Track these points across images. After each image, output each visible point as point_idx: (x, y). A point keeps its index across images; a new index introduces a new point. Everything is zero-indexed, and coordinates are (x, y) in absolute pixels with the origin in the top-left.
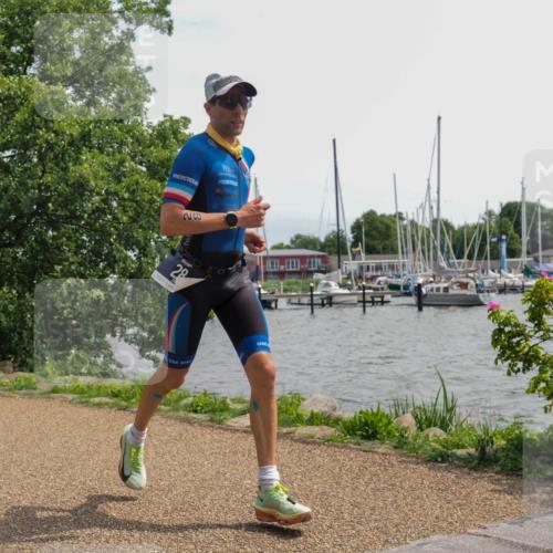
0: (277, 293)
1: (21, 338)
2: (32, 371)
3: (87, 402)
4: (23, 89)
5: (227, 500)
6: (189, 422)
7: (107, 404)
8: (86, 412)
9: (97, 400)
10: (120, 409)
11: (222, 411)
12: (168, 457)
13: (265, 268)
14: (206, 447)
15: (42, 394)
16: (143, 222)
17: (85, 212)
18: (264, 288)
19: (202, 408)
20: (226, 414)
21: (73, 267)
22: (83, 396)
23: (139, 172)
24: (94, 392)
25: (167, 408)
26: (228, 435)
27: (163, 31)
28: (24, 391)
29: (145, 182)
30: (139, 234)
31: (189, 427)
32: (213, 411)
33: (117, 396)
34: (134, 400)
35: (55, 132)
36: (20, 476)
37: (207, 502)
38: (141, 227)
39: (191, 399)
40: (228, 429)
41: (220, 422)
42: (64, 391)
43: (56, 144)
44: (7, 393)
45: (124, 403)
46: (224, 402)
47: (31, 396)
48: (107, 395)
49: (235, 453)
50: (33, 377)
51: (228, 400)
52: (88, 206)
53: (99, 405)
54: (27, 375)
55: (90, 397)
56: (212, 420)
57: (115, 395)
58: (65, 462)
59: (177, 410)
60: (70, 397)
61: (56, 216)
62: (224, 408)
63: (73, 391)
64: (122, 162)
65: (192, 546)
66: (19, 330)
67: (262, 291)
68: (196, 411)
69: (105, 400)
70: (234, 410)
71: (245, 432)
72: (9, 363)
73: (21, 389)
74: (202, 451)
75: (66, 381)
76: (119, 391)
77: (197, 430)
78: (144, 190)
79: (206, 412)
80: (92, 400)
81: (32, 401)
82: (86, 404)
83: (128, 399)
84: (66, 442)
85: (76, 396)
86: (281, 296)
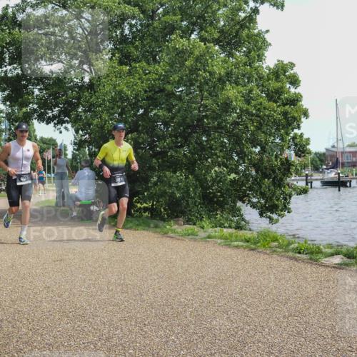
0: (350, 176)
1: (188, 204)
2: (194, 224)
3: (230, 245)
4: (191, 46)
5: (324, 311)
6: (296, 259)
7: (242, 246)
8: (229, 251)
9: (236, 243)
10: (251, 250)
11: (318, 253)
12: (283, 281)
13: (342, 160)
14: (309, 276)
15: (202, 239)
16: (265, 129)
17: (228, 123)
18: (342, 173)
19: (304, 251)
20: (320, 255)
21: (220, 159)
22: (227, 241)
23: (262, 97)
24: (234, 239)
25: (281, 250)
26: (322, 269)
27: (278, 8)
28: (190, 237)
29: (266, 103)
30: (262, 137)
31: (296, 263)
32: (312, 253)
33: (248, 242)
34: (259, 244)
35: (209, 72)
36: (192, 289)
37: (311, 311)
38: (263, 132)
39: (296, 245)
40: (322, 265)
41: (316, 260)
42: (215, 237)
43: (210, 80)
44: (181, 238)
45: (253, 246)
46: (318, 248)
47: (195, 240)
48: (242, 241)
49: (328, 281)
50: (196, 228)
51: (321, 247)
52: (230, 119)
53: (237, 247)
54: (192, 226)
55: (232, 241)
56: (311, 259)
57: (247, 241)
58: (218, 281)
59: (288, 252)
60: (219, 241)
61: (209, 127)
62: (319, 252)
63: (221, 238)
64: (251, 91)
65: (303, 340)
66: (186, 199)
67: (341, 175)
68: (300, 253)
69: (241, 243)
70: (326, 253)
71: (334, 267)
72: (181, 219)
73: (189, 235)
74: (306, 278)
75: (215, 231)
76: (250, 239)
77: (302, 265)
78: (265, 108)
79: (306, 254)
80: (233, 243)
81: (196, 243)
82: (229, 246)
83: (255, 244)
84: (218, 269)
85: (222, 241)
86: (354, 178)
